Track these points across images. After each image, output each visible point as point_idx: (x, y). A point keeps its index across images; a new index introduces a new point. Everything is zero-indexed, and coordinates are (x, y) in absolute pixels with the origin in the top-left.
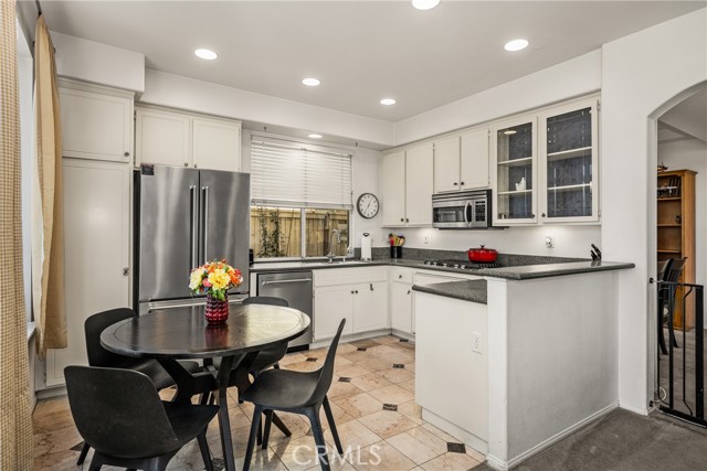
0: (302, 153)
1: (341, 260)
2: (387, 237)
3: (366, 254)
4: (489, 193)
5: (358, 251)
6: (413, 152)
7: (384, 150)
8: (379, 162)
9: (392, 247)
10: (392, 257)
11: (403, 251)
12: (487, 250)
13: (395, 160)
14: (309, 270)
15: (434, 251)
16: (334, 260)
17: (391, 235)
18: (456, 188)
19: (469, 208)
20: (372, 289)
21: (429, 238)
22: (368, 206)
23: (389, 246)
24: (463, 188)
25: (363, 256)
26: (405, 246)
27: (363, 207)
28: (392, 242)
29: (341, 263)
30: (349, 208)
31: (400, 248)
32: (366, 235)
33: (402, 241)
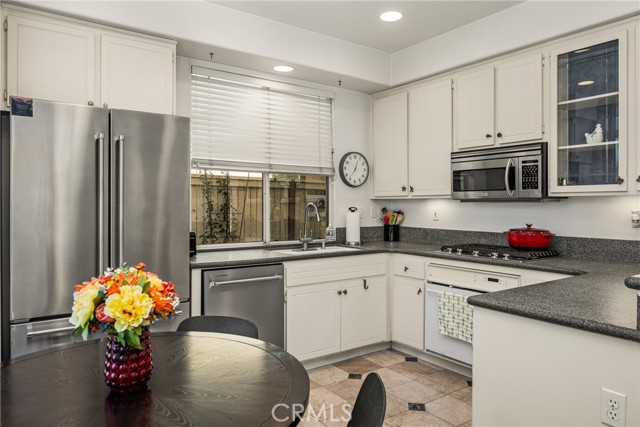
0: (263, 94)
1: (320, 245)
2: (379, 212)
3: (353, 236)
4: (544, 147)
5: (342, 233)
6: (418, 93)
7: (374, 93)
8: (369, 109)
9: (387, 227)
10: (387, 239)
11: (402, 232)
12: (538, 231)
13: (392, 105)
14: (278, 262)
15: (447, 231)
16: (311, 246)
17: (385, 210)
18: (489, 142)
19: (512, 170)
20: (365, 287)
21: (441, 213)
22: (355, 170)
23: (381, 225)
24: (499, 143)
25: (349, 240)
26: (404, 225)
27: (348, 171)
28: (386, 220)
29: (319, 251)
30: (328, 173)
31: (397, 228)
32: (353, 210)
33: (400, 218)
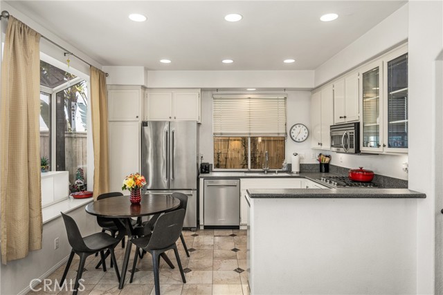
0: (247, 101)
1: (275, 172)
3: (295, 169)
4: (358, 125)
5: (290, 166)
6: (324, 91)
7: (313, 90)
8: (310, 99)
9: (321, 164)
10: (321, 171)
11: (330, 167)
14: (238, 178)
16: (268, 172)
17: (320, 154)
22: (300, 133)
23: (318, 163)
25: (293, 170)
26: (331, 163)
27: (295, 134)
28: (319, 160)
29: (274, 175)
30: (284, 136)
32: (296, 155)
33: (327, 159)
